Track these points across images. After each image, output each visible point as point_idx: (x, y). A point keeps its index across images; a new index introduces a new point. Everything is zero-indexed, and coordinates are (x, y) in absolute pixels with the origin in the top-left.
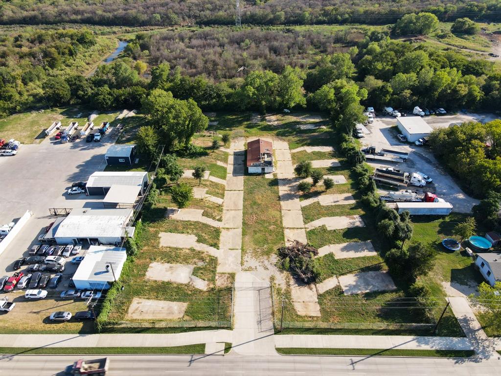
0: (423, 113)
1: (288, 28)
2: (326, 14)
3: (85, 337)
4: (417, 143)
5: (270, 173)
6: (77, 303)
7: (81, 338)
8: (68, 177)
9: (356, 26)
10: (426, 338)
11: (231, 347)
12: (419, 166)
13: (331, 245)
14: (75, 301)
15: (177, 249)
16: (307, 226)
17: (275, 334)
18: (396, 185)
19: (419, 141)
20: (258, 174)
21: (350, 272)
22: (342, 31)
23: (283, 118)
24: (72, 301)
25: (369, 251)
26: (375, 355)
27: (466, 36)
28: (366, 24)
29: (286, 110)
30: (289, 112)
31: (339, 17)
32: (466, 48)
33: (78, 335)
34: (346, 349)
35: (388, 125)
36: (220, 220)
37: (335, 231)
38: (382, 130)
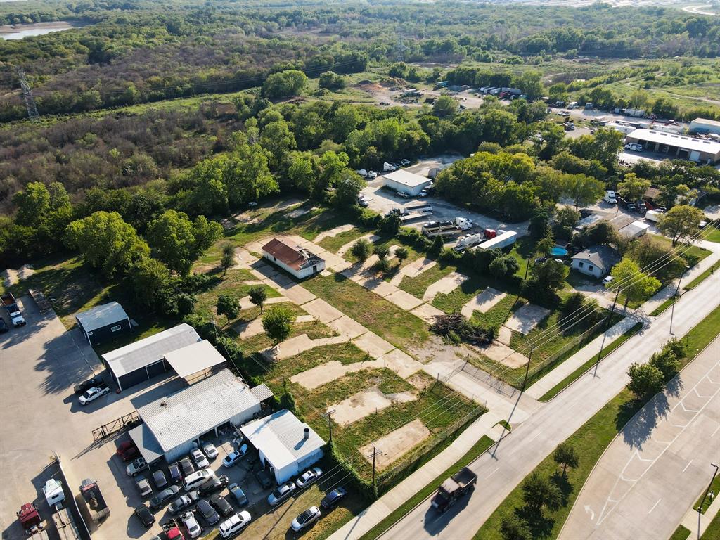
0: (394, 168)
1: (118, 111)
2: (156, 86)
3: (366, 514)
4: (423, 195)
5: (323, 270)
6: (302, 497)
7: (363, 518)
8: (44, 387)
9: (206, 97)
10: (609, 330)
11: (507, 423)
12: (446, 213)
13: (466, 305)
14: (296, 497)
15: (334, 382)
16: (424, 299)
17: (522, 391)
18: (451, 235)
19: (423, 192)
20: (312, 276)
21: (507, 317)
22: (195, 104)
23: (256, 214)
24: (292, 499)
25: (499, 294)
26: (599, 360)
27: (339, 90)
28: (216, 92)
29: (251, 203)
30: (256, 204)
31: (179, 88)
32: (354, 102)
33: (356, 518)
34: (579, 368)
35: (376, 187)
36: (336, 335)
37: (452, 292)
38: (377, 193)
